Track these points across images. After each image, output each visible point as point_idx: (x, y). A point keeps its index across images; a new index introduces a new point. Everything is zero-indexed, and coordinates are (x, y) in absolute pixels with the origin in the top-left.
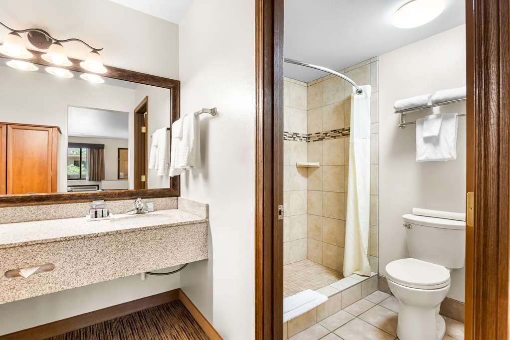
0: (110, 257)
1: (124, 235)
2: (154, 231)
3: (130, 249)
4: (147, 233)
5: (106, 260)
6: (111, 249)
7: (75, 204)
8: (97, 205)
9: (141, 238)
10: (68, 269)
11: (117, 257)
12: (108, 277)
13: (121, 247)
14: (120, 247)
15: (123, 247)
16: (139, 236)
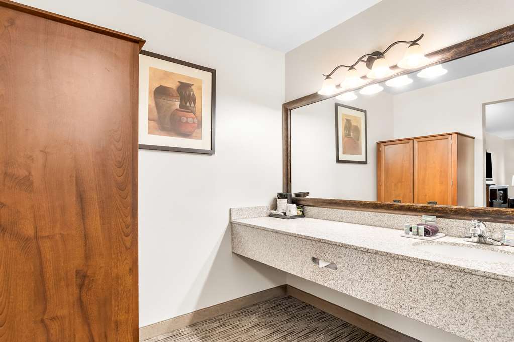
0: (381, 280)
1: (397, 261)
2: (441, 271)
3: (405, 282)
4: (428, 269)
5: (377, 281)
6: (382, 272)
7: (405, 216)
8: (426, 221)
9: (419, 273)
10: (346, 274)
11: (390, 284)
12: (379, 303)
13: (394, 274)
14: (392, 274)
15: (396, 276)
16: (417, 269)
